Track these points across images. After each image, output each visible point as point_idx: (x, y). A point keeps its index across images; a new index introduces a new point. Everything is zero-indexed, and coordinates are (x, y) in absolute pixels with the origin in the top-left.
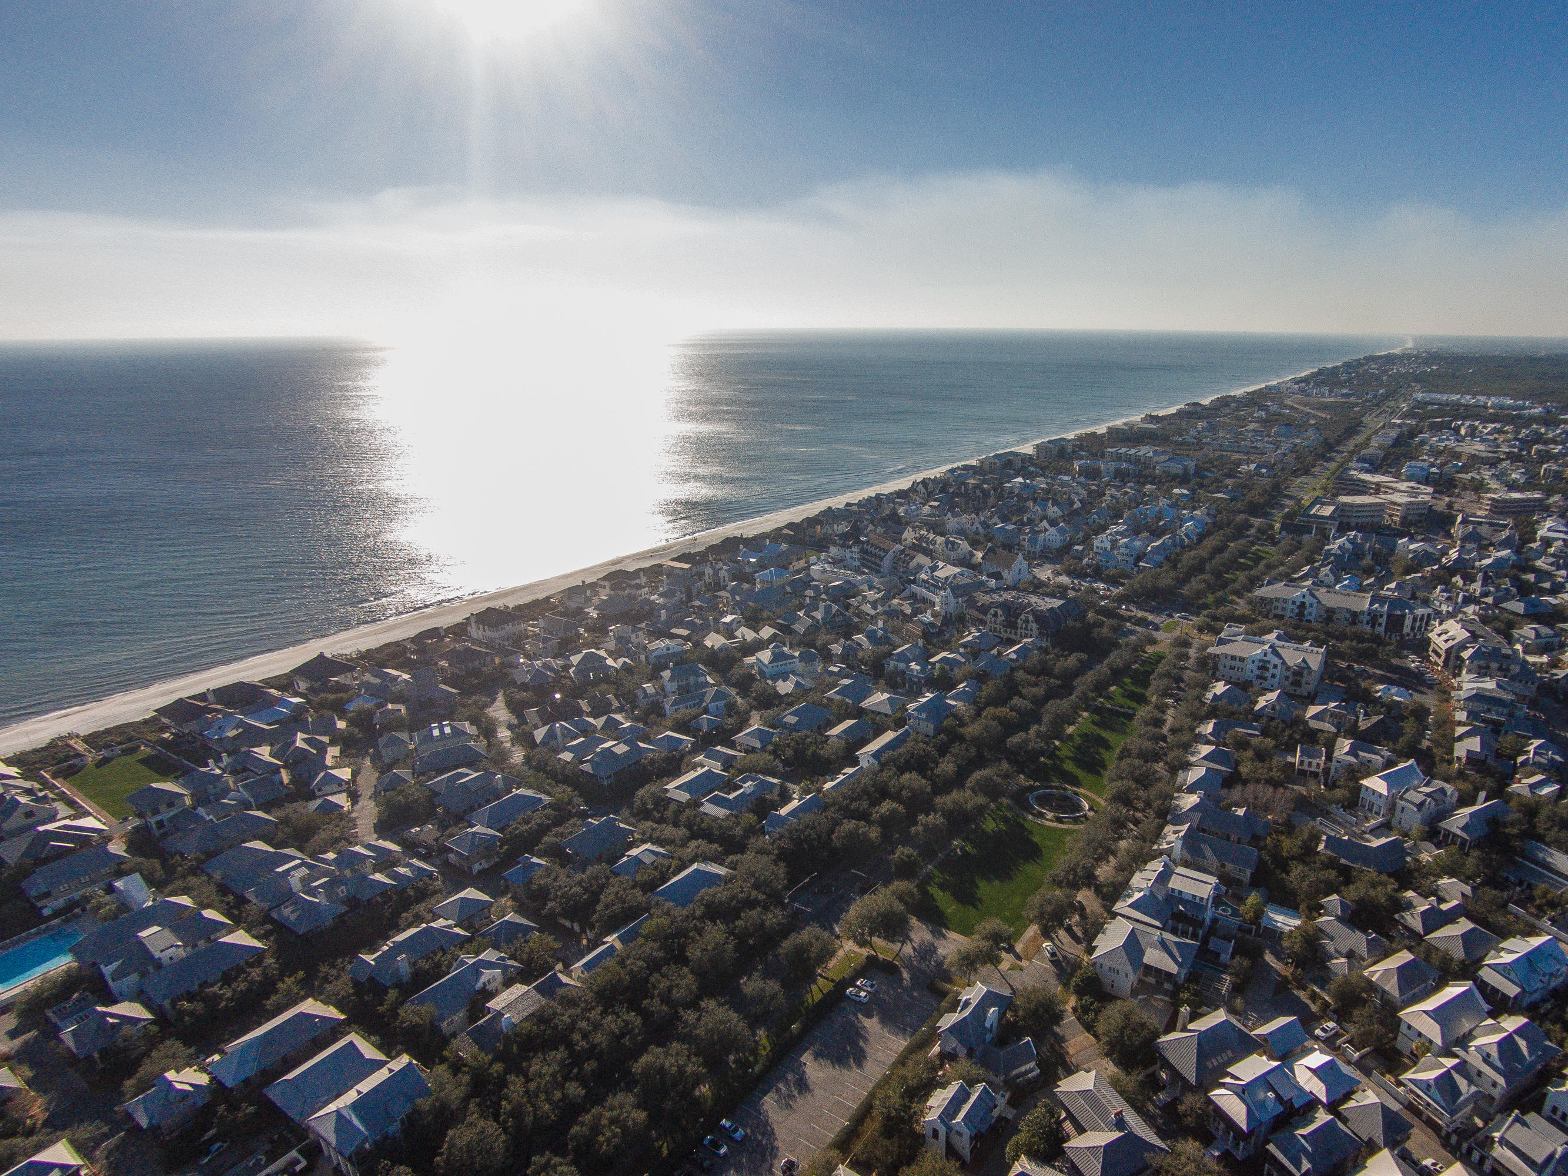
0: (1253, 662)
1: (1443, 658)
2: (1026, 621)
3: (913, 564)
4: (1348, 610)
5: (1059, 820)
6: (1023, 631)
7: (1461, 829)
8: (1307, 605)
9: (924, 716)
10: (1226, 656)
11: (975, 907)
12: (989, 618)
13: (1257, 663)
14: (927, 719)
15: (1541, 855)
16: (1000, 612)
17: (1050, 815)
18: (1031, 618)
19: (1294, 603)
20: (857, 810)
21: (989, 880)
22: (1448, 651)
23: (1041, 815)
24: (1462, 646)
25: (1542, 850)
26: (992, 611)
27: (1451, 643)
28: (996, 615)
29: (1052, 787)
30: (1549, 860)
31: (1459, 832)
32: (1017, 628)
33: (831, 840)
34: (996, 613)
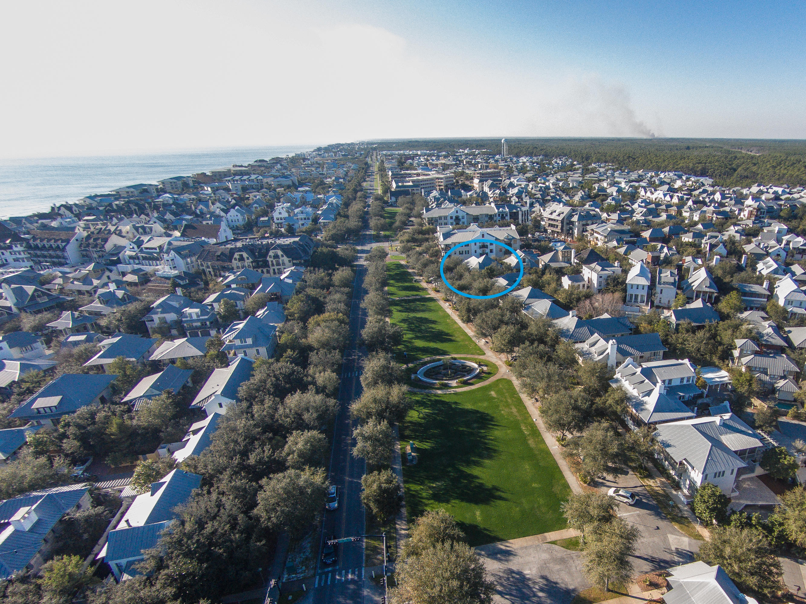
0: (475, 244)
1: (560, 227)
2: (276, 256)
3: (108, 246)
4: (487, 215)
5: (466, 383)
6: (276, 268)
7: (709, 287)
8: (460, 217)
9: (249, 341)
10: (455, 244)
11: (501, 498)
12: (235, 263)
13: (478, 244)
14: (255, 344)
15: (747, 289)
16: (245, 255)
17: (454, 383)
18: (280, 253)
19: (451, 218)
20: (260, 462)
21: (477, 464)
22: (562, 222)
23: (446, 386)
24: (570, 216)
25: (746, 286)
26: (236, 255)
27: (562, 216)
28: (242, 259)
29: (425, 363)
30: (752, 290)
31: (707, 290)
32: (269, 267)
33: (257, 519)
34: (241, 256)
